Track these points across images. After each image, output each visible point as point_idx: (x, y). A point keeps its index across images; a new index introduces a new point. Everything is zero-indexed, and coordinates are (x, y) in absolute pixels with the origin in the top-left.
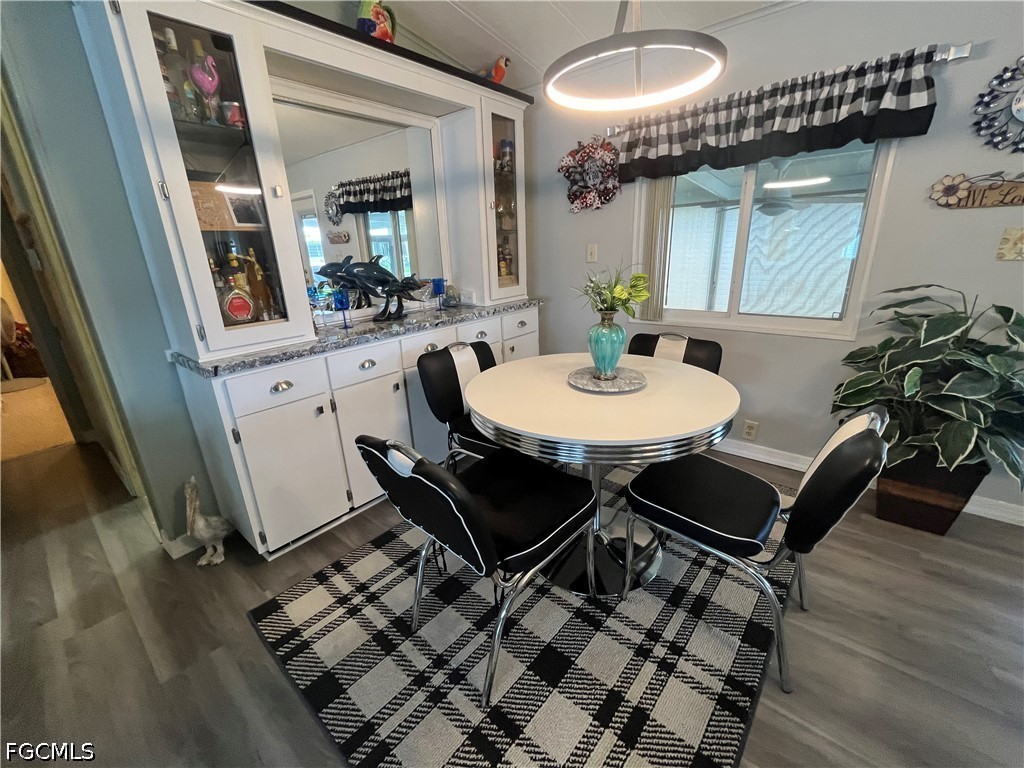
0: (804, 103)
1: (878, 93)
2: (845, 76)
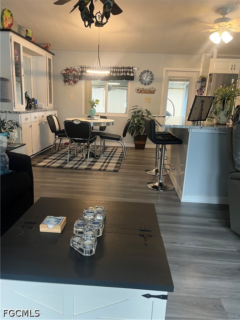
0: (116, 71)
1: (126, 72)
2: (122, 68)
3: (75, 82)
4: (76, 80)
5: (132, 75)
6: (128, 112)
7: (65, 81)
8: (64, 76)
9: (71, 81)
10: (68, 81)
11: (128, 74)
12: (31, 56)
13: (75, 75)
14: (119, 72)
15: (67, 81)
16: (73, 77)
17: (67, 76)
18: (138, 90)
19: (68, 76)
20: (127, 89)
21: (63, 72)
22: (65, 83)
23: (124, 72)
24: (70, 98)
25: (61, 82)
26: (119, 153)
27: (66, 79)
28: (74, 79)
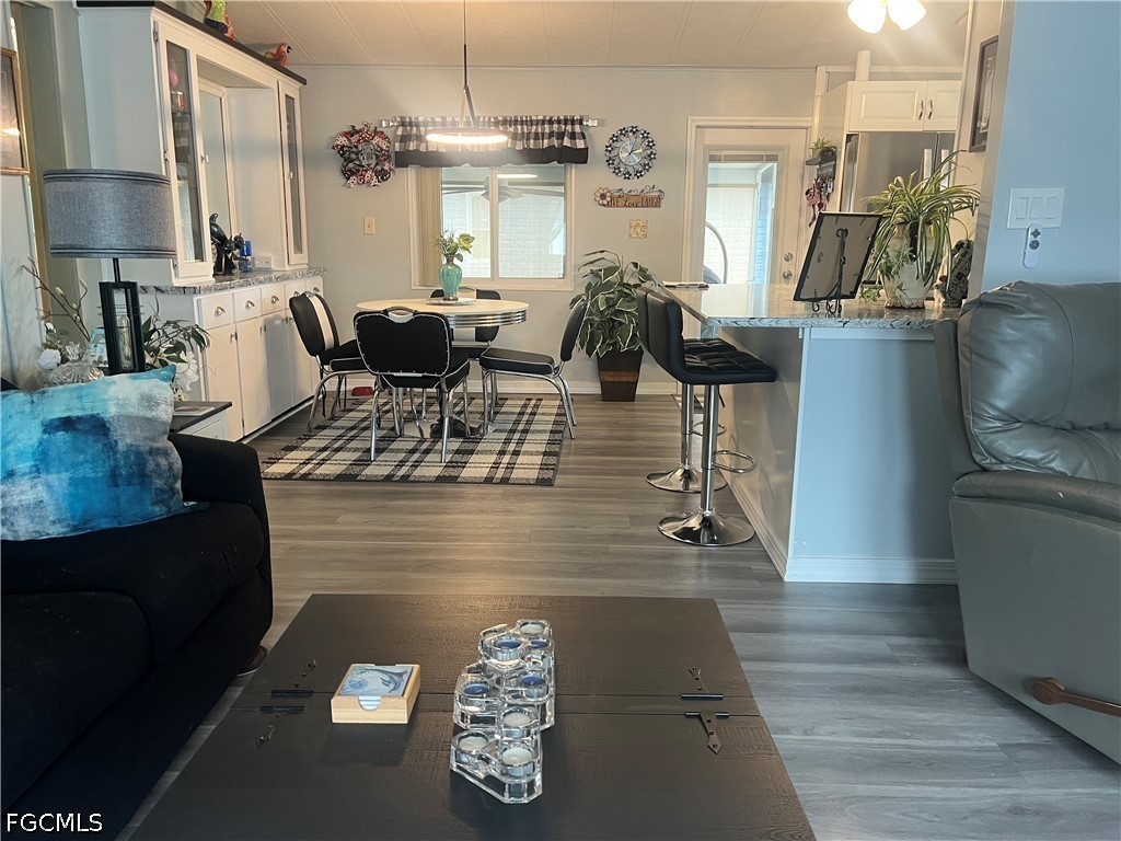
0: (523, 133)
1: (561, 136)
2: (543, 122)
3: (383, 175)
4: (386, 168)
5: (580, 144)
6: (571, 273)
7: (347, 174)
8: (342, 155)
9: (366, 171)
10: (358, 171)
11: (567, 142)
12: (225, 89)
13: (382, 149)
14: (536, 136)
15: (353, 174)
16: (374, 157)
17: (353, 156)
18: (603, 196)
19: (357, 154)
20: (564, 195)
21: (339, 143)
22: (348, 179)
23: (551, 134)
24: (367, 229)
25: (333, 176)
26: (547, 418)
27: (351, 165)
28: (377, 164)
